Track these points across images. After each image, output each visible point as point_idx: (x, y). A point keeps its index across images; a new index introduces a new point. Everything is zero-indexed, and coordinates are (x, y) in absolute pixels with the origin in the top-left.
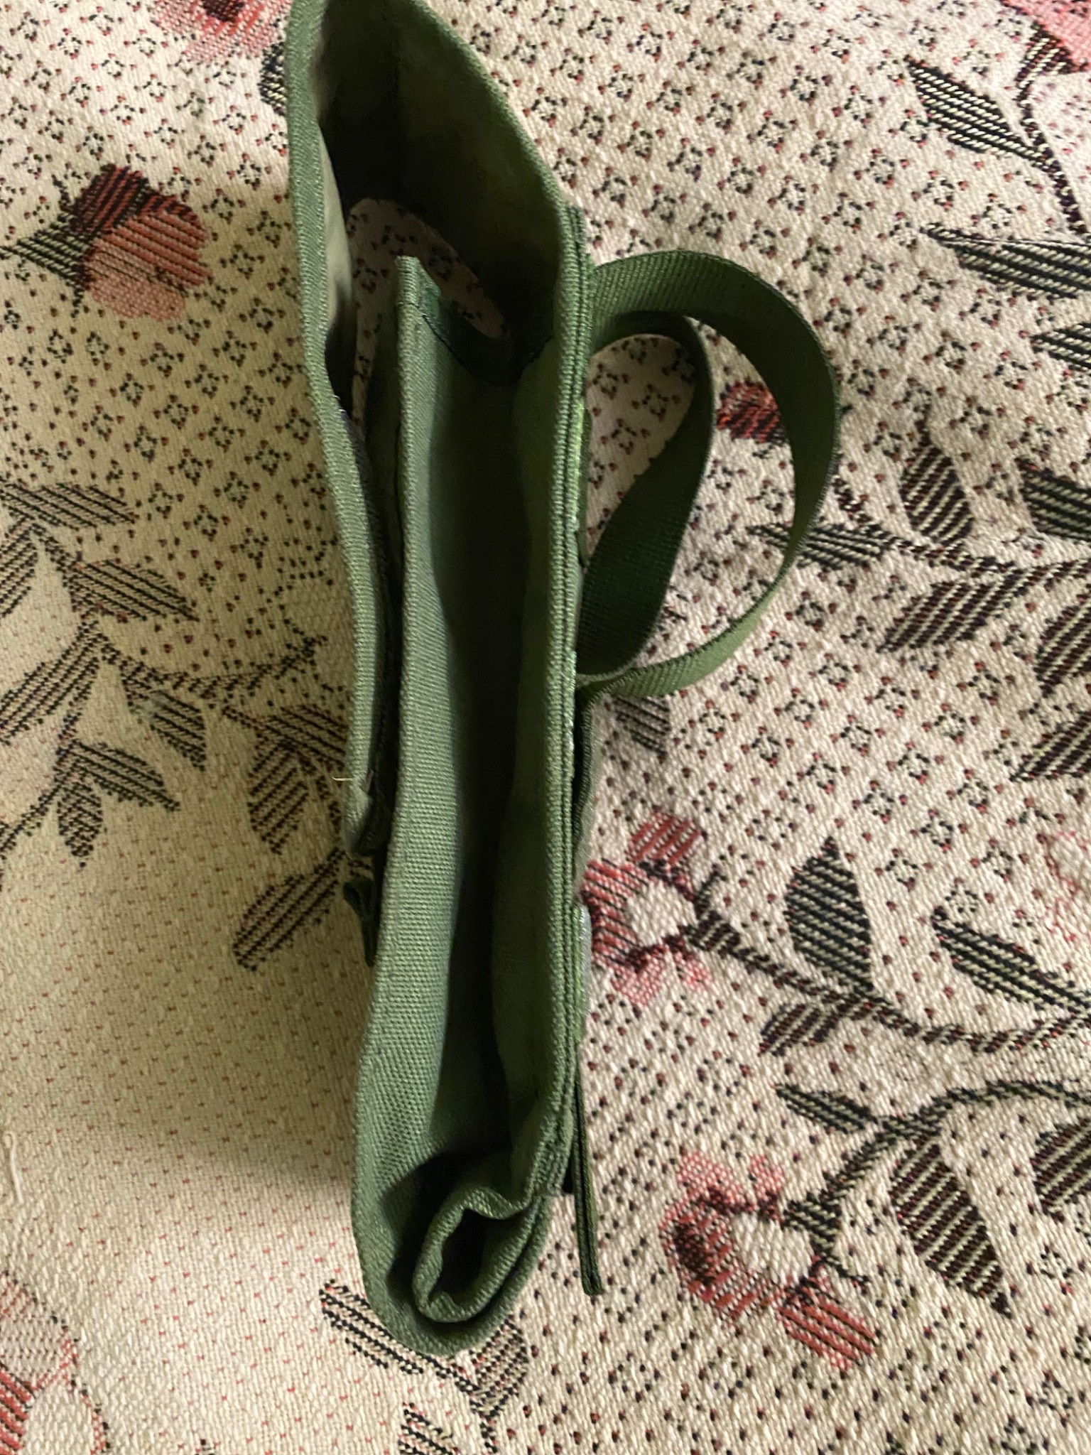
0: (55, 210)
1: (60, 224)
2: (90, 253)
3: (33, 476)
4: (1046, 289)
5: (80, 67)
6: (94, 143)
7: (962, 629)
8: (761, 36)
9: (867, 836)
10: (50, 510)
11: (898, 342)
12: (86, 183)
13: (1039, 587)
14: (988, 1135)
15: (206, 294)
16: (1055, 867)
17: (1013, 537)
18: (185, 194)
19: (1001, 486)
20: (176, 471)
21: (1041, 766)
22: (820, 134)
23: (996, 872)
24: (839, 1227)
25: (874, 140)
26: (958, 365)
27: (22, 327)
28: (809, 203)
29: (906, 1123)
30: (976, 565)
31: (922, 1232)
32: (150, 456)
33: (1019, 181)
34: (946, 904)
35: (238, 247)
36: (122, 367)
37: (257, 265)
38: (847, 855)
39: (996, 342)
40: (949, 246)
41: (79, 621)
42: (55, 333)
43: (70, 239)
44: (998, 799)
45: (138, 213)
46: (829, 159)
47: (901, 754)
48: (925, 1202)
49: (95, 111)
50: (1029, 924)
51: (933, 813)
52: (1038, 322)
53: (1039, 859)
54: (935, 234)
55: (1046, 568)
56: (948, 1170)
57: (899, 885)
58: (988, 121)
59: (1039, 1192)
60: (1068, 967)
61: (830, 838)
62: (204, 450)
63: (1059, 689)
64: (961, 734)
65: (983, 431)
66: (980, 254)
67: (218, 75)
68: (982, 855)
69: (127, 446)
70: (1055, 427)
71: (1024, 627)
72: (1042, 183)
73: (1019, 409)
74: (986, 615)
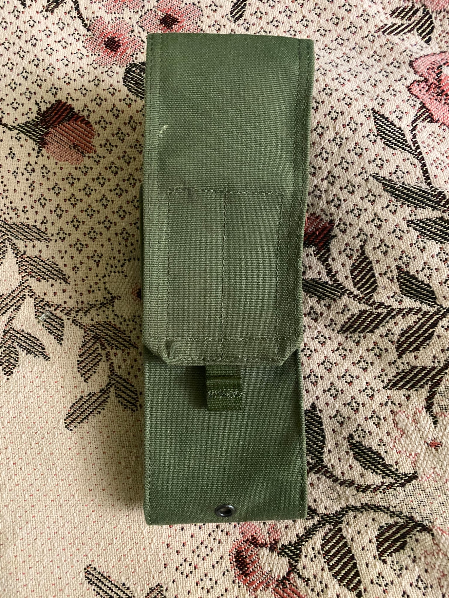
0: (35, 114)
1: (36, 120)
2: (47, 134)
3: (11, 218)
4: (414, 204)
5: (52, 60)
6: (54, 91)
7: (370, 329)
8: (320, 92)
9: (327, 404)
10: (16, 233)
11: (357, 215)
12: (49, 106)
13: (400, 316)
14: (360, 525)
15: (92, 157)
16: (396, 424)
17: (392, 295)
18: (88, 116)
19: (389, 275)
20: (69, 224)
21: (395, 385)
22: (337, 134)
23: (374, 423)
24: (300, 557)
25: (356, 139)
26: (379, 227)
27: (16, 159)
28: (330, 159)
29: (330, 517)
30: (377, 305)
31: (332, 563)
32: (60, 216)
33: (408, 163)
34: (354, 433)
35: (107, 140)
36: (54, 180)
37: (114, 149)
38: (319, 410)
39: (394, 220)
40: (380, 182)
41: (21, 279)
42: (29, 163)
43: (39, 127)
44: (378, 395)
45: (69, 121)
46: (339, 143)
47: (343, 373)
48: (334, 551)
49: (56, 78)
50: (384, 445)
51: (353, 398)
52: (410, 216)
53: (390, 420)
54: (376, 177)
55: (403, 309)
56: (345, 538)
57: (337, 424)
58: (399, 138)
59: (378, 551)
60: (397, 463)
61: (313, 404)
62: (82, 217)
63: (404, 356)
64: (366, 368)
65: (385, 253)
66: (391, 187)
67: (107, 71)
68: (369, 416)
69: (51, 211)
70: (412, 256)
71: (393, 331)
72: (417, 164)
73: (400, 247)
74: (379, 325)
